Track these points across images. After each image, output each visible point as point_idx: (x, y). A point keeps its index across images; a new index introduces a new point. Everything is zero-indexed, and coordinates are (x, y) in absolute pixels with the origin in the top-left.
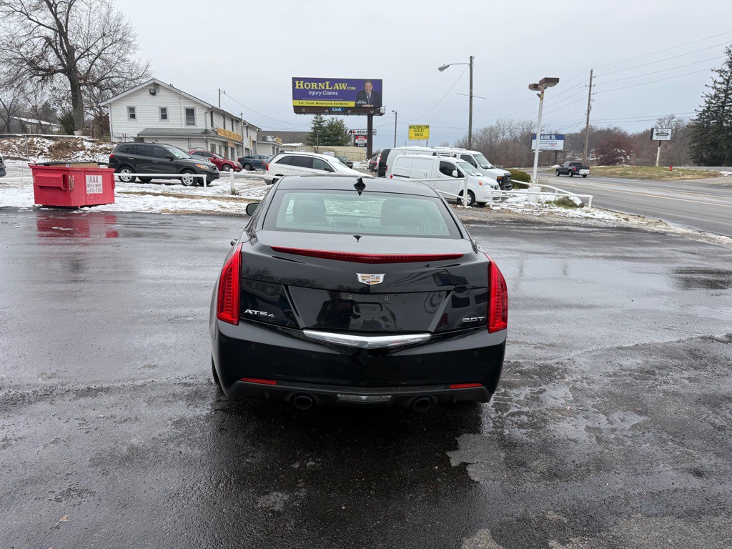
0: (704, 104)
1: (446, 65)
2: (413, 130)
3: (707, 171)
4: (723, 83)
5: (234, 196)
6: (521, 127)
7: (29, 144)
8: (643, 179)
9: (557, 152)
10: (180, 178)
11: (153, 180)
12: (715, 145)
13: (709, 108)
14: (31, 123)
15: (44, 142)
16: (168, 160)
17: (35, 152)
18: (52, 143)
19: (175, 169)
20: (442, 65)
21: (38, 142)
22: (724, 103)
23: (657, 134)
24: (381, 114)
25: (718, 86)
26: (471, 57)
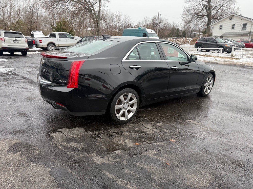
5: (232, 57)
7: (185, 40)
10: (218, 50)
11: (210, 51)
14: (197, 34)
15: (190, 39)
16: (215, 43)
17: (186, 42)
18: (191, 39)
19: (216, 47)
21: (188, 39)
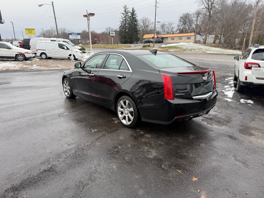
0: (120, 24)
1: (42, 4)
2: (27, 30)
3: (127, 45)
4: (124, 18)
6: (61, 30)
8: (111, 48)
9: (78, 40)
12: (125, 37)
13: (122, 25)
20: (40, 4)
22: (125, 24)
23: (111, 34)
24: (3, 23)
25: (123, 18)
26: (52, 2)
